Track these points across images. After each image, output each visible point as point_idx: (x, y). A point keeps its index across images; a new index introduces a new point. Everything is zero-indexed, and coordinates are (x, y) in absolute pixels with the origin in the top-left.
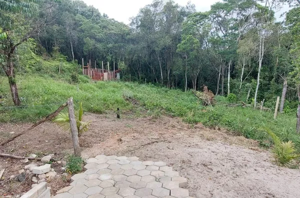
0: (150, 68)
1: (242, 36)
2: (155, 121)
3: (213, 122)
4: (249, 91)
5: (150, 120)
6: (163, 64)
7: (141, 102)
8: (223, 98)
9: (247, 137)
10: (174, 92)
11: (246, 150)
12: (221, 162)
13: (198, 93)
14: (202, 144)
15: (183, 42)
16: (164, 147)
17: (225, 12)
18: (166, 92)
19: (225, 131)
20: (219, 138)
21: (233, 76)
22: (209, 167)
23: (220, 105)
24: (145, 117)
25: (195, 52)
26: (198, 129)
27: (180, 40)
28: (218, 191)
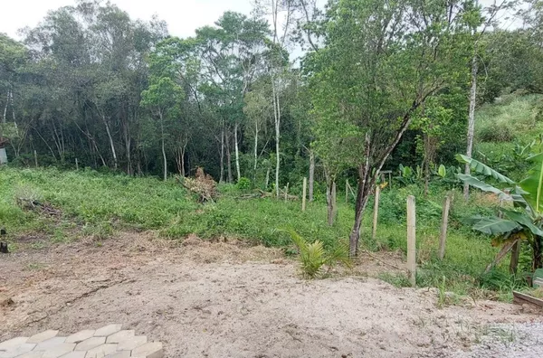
0: (84, 136)
1: (249, 85)
2: (99, 246)
3: (216, 230)
4: (268, 172)
5: (87, 245)
6: (114, 129)
7: (65, 211)
8: (230, 186)
9: (267, 246)
10: (142, 184)
11: (267, 266)
12: (226, 295)
13: (188, 181)
14: (196, 271)
15: (152, 87)
16: (120, 295)
17: (221, 43)
18: (125, 183)
19: (234, 242)
20: (225, 256)
21: (243, 149)
22: (206, 309)
23: (227, 199)
24: (76, 240)
25: (176, 108)
26: (189, 247)
27: (146, 84)
28: (217, 346)
